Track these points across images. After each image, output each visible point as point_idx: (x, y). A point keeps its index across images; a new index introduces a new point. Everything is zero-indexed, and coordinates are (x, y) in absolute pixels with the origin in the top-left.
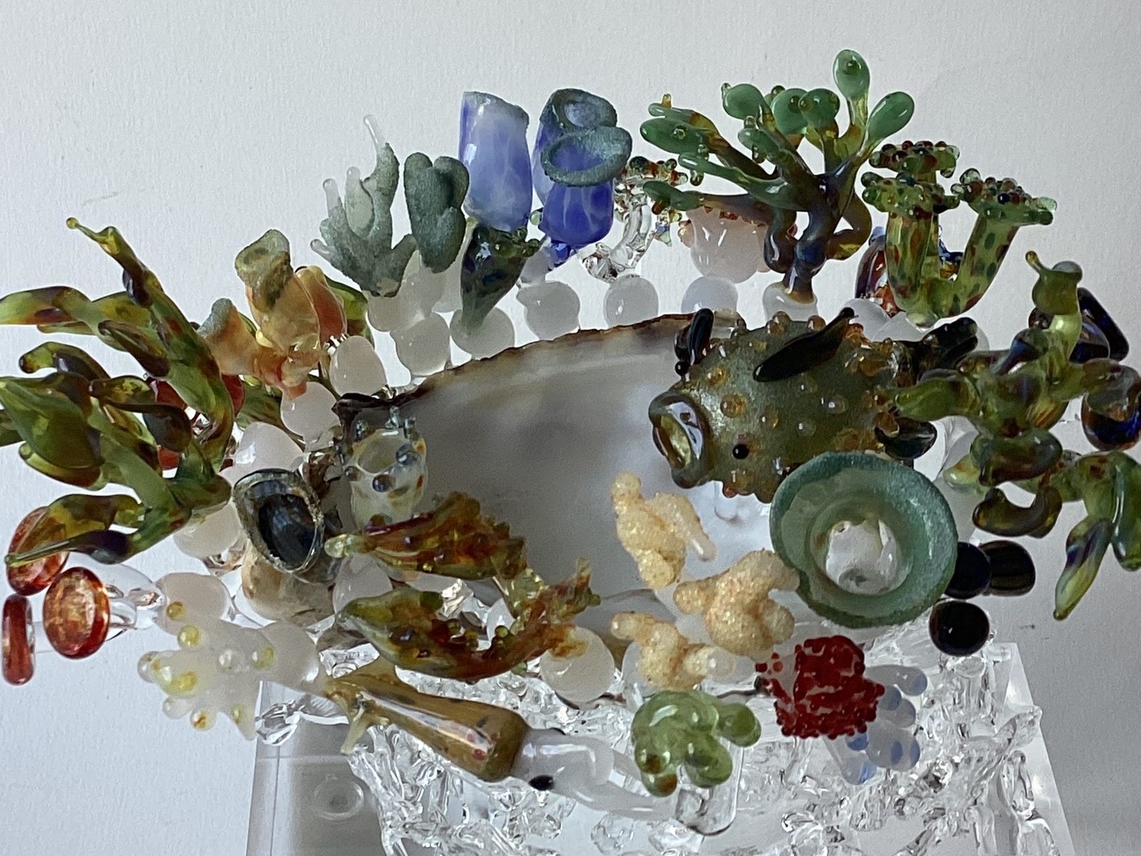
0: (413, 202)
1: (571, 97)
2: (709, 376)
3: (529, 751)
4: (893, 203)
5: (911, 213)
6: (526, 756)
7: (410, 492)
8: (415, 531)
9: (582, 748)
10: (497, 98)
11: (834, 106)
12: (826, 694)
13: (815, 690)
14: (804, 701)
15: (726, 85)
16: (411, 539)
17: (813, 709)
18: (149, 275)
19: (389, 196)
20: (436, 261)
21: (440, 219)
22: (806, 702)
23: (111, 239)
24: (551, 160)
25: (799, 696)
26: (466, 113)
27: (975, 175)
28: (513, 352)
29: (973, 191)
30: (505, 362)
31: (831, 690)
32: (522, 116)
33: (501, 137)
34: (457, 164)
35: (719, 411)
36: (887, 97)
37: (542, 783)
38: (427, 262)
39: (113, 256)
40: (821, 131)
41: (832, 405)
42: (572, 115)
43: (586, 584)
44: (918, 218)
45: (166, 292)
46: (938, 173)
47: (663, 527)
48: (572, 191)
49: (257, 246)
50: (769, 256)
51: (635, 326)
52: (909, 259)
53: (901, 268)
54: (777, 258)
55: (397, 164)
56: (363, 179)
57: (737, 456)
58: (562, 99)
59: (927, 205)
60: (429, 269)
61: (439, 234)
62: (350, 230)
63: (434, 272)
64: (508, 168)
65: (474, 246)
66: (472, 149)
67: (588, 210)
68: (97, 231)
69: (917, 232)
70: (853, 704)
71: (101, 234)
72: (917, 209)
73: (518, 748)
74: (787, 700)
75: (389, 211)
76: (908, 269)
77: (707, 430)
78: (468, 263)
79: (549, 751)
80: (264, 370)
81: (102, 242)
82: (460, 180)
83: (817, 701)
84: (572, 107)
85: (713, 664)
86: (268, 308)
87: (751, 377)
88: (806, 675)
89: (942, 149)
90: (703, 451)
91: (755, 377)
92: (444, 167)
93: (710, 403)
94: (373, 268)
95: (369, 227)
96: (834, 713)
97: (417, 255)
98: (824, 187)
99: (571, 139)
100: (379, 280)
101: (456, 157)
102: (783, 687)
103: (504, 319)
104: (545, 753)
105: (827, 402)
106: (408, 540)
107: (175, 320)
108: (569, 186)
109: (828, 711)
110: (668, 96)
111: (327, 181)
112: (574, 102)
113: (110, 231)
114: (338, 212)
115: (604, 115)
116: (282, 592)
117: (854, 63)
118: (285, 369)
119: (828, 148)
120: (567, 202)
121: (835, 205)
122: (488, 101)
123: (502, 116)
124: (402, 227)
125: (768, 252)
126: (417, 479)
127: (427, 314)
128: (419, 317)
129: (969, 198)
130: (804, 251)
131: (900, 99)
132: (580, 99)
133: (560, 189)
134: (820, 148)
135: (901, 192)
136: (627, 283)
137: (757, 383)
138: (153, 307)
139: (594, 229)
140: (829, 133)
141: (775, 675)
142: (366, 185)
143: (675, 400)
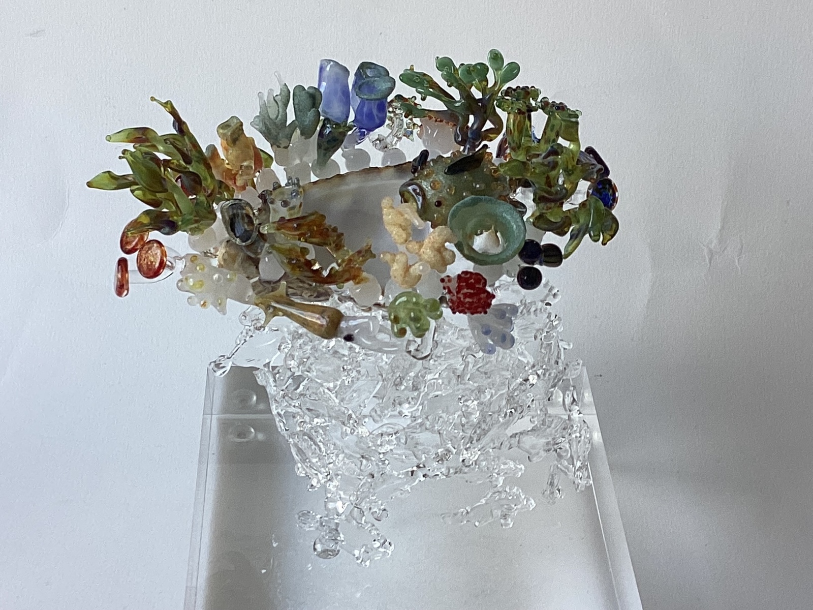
0: (296, 106)
1: (368, 66)
2: (425, 173)
3: (343, 324)
4: (508, 108)
5: (516, 111)
6: (342, 327)
7: (296, 210)
8: (298, 222)
9: (366, 320)
10: (335, 62)
11: (486, 70)
12: (470, 293)
13: (465, 291)
14: (459, 295)
15: (438, 57)
16: (297, 225)
17: (464, 299)
18: (184, 123)
19: (286, 105)
20: (307, 133)
21: (309, 114)
22: (461, 296)
23: (169, 106)
24: (359, 89)
25: (458, 293)
26: (322, 69)
27: (546, 100)
28: (339, 176)
29: (545, 106)
30: (337, 180)
31: (472, 291)
32: (346, 71)
33: (337, 80)
34: (317, 90)
35: (429, 188)
36: (508, 64)
37: (349, 338)
38: (302, 134)
39: (170, 112)
40: (480, 82)
41: (478, 186)
42: (369, 73)
43: (370, 248)
44: (519, 114)
45: (191, 131)
46: (531, 99)
47: (402, 215)
48: (368, 103)
49: (225, 124)
50: (457, 138)
51: (395, 166)
52: (516, 133)
53: (513, 138)
54: (460, 139)
55: (290, 92)
56: (275, 95)
57: (437, 206)
58: (364, 66)
59: (524, 109)
60: (303, 137)
61: (308, 120)
62: (269, 116)
63: (305, 139)
64: (340, 93)
65: (324, 127)
66: (324, 84)
67: (375, 112)
68: (164, 102)
69: (519, 122)
70: (481, 299)
71: (165, 103)
72: (519, 110)
73: (339, 323)
74: (454, 295)
75: (286, 110)
76: (516, 138)
77: (424, 197)
78: (321, 134)
79: (352, 323)
80: (227, 178)
81: (165, 107)
82: (318, 97)
83: (466, 295)
84: (369, 70)
85: (421, 268)
86: (232, 145)
87: (443, 173)
88: (461, 284)
89: (533, 89)
90: (422, 205)
91: (445, 173)
92: (311, 91)
93: (424, 185)
94: (278, 134)
95: (277, 116)
96: (473, 302)
97: (298, 131)
98: (480, 104)
99: (368, 82)
100: (280, 140)
101: (317, 87)
102: (452, 290)
103: (335, 164)
104: (350, 324)
105: (476, 185)
106: (295, 225)
107: (195, 145)
108: (367, 100)
109: (470, 300)
110: (412, 65)
111: (260, 93)
112: (370, 68)
113: (169, 102)
114: (264, 107)
115: (383, 73)
116: (236, 266)
117: (497, 54)
118: (238, 177)
119: (483, 91)
120: (365, 109)
121: (485, 112)
122: (332, 63)
123: (337, 69)
124: (291, 117)
125: (456, 136)
126: (299, 204)
127: (301, 160)
128: (298, 161)
129: (543, 108)
130: (472, 134)
131: (513, 65)
132: (373, 66)
133: (363, 101)
134: (480, 91)
135: (512, 103)
136: (391, 151)
137: (445, 175)
138: (185, 137)
139: (377, 121)
140: (484, 83)
141: (448, 284)
142: (276, 98)
143: (409, 185)
